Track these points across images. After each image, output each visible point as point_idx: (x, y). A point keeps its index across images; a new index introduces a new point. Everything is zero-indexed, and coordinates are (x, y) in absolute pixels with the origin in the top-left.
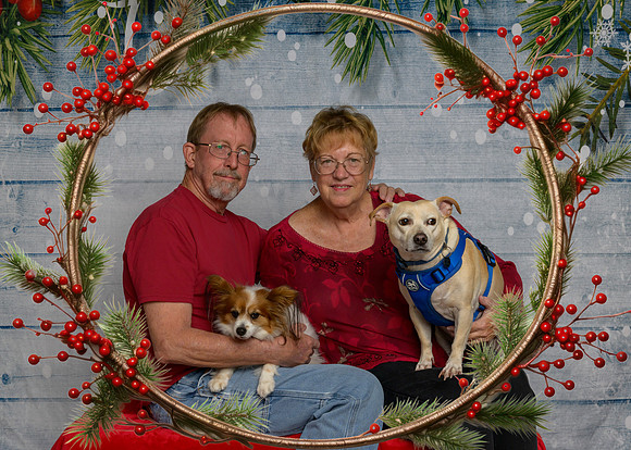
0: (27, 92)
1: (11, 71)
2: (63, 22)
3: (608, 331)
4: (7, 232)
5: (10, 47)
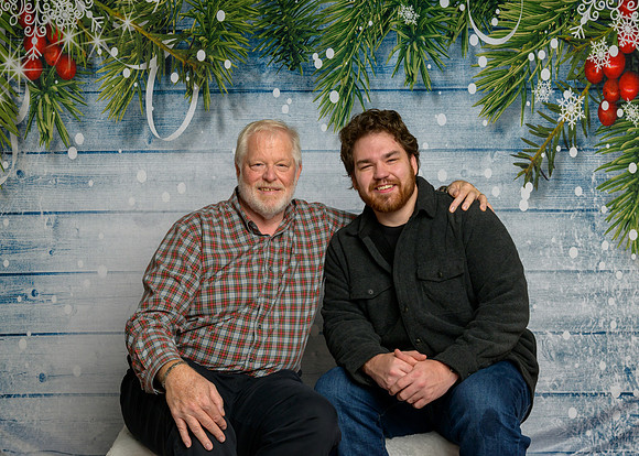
0: (62, 138)
1: (49, 121)
2: (93, 81)
3: (550, 335)
4: (44, 255)
5: (48, 102)
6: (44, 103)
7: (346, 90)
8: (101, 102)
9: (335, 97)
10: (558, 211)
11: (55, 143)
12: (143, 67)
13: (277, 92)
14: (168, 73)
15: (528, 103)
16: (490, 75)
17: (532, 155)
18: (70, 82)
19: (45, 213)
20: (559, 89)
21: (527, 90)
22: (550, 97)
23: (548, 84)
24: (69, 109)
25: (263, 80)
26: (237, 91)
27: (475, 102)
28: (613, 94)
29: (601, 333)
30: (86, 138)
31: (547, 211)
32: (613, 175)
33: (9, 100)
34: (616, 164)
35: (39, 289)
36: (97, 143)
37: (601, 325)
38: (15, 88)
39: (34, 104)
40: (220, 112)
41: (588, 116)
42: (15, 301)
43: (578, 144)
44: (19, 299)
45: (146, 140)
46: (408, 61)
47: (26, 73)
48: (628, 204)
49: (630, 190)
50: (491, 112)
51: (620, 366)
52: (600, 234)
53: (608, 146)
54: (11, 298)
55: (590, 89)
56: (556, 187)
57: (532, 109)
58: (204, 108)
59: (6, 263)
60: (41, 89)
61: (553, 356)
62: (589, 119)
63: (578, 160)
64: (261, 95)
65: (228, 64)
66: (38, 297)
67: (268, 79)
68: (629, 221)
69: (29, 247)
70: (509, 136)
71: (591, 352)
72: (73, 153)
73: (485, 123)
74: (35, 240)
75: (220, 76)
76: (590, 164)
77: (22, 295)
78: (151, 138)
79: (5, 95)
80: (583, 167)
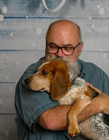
30: (8, 10)
36: (14, 13)
45: (41, 11)
78: (44, 10)
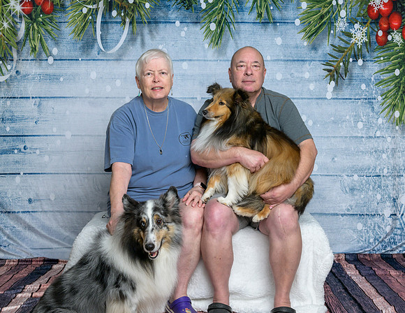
0: (44, 51)
1: (36, 40)
2: (64, 15)
3: (346, 177)
4: (32, 124)
5: (36, 28)
6: (33, 29)
7: (220, 22)
8: (68, 29)
9: (213, 27)
10: (350, 99)
11: (40, 54)
12: (95, 6)
13: (178, 23)
14: (111, 11)
15: (332, 32)
16: (309, 14)
17: (335, 64)
18: (50, 16)
19: (33, 98)
20: (351, 23)
21: (331, 23)
22: (346, 28)
23: (345, 20)
24: (49, 33)
25: (169, 16)
26: (153, 22)
27: (299, 30)
28: (385, 26)
29: (377, 176)
30: (59, 51)
31: (344, 99)
32: (386, 77)
33: (12, 27)
34: (387, 70)
35: (28, 145)
36: (66, 54)
37: (378, 171)
38: (16, 19)
39: (28, 29)
40: (142, 35)
41: (370, 40)
42: (13, 153)
43: (363, 57)
44: (16, 151)
45: (96, 52)
46: (259, 5)
47: (23, 10)
48: (394, 95)
49: (396, 86)
50: (309, 37)
51: (390, 197)
52: (377, 114)
53: (382, 59)
54: (11, 151)
55: (371, 23)
56: (349, 85)
57: (334, 35)
58: (132, 33)
59: (8, 129)
60: (31, 19)
61: (348, 190)
62: (370, 42)
63: (363, 67)
64: (168, 25)
65: (147, 5)
66: (28, 151)
67: (173, 15)
68: (395, 105)
69: (22, 119)
70: (320, 52)
71: (371, 188)
72: (51, 60)
73: (305, 44)
74: (26, 115)
75: (142, 13)
76: (371, 70)
77: (17, 149)
78: (100, 51)
79: (9, 24)
80: (366, 71)
